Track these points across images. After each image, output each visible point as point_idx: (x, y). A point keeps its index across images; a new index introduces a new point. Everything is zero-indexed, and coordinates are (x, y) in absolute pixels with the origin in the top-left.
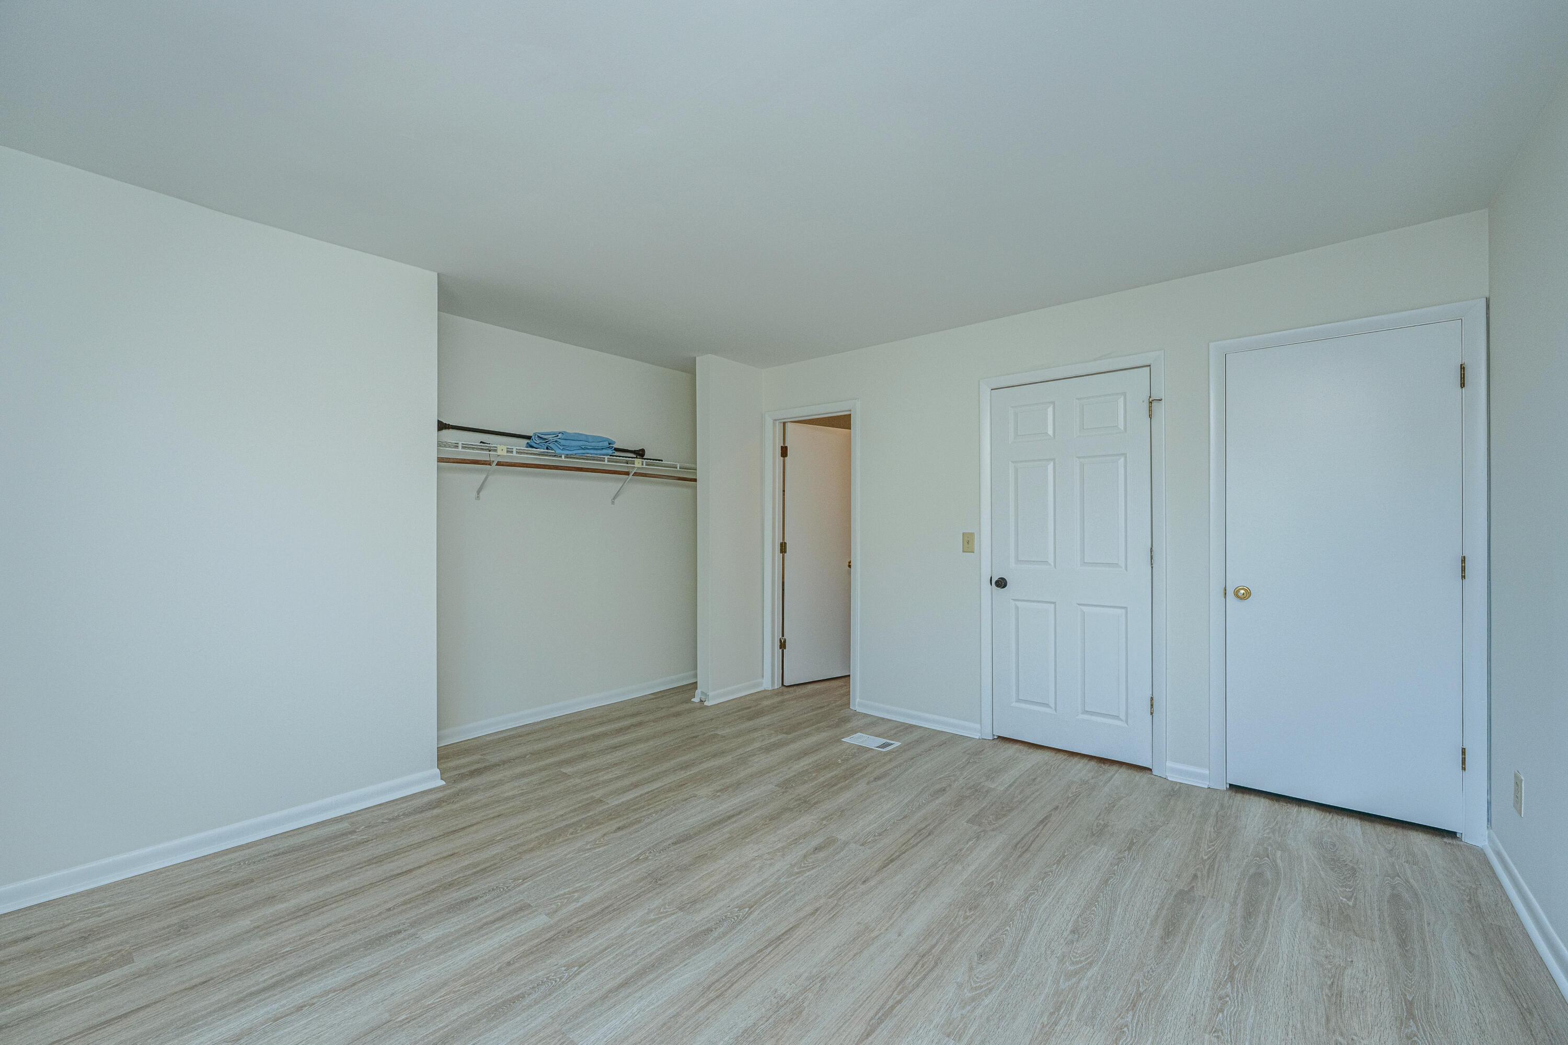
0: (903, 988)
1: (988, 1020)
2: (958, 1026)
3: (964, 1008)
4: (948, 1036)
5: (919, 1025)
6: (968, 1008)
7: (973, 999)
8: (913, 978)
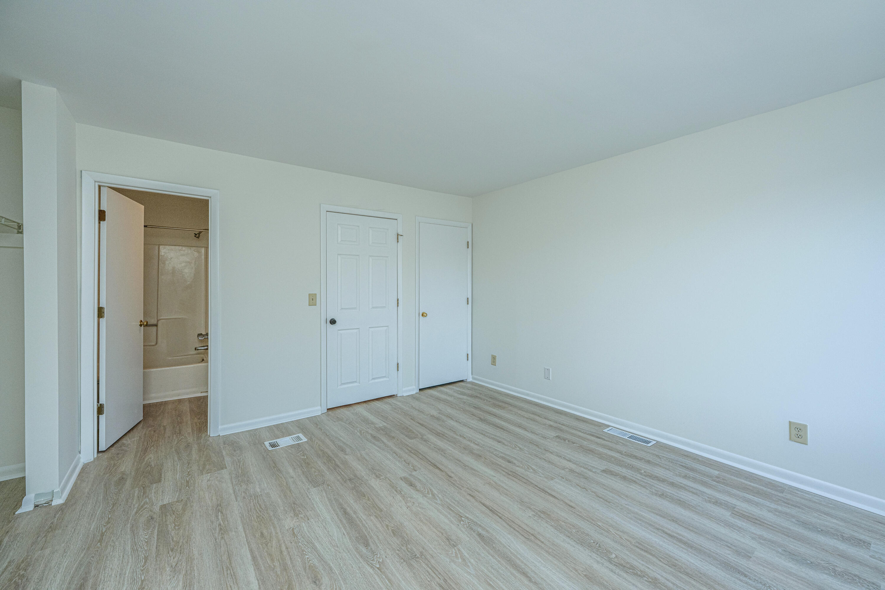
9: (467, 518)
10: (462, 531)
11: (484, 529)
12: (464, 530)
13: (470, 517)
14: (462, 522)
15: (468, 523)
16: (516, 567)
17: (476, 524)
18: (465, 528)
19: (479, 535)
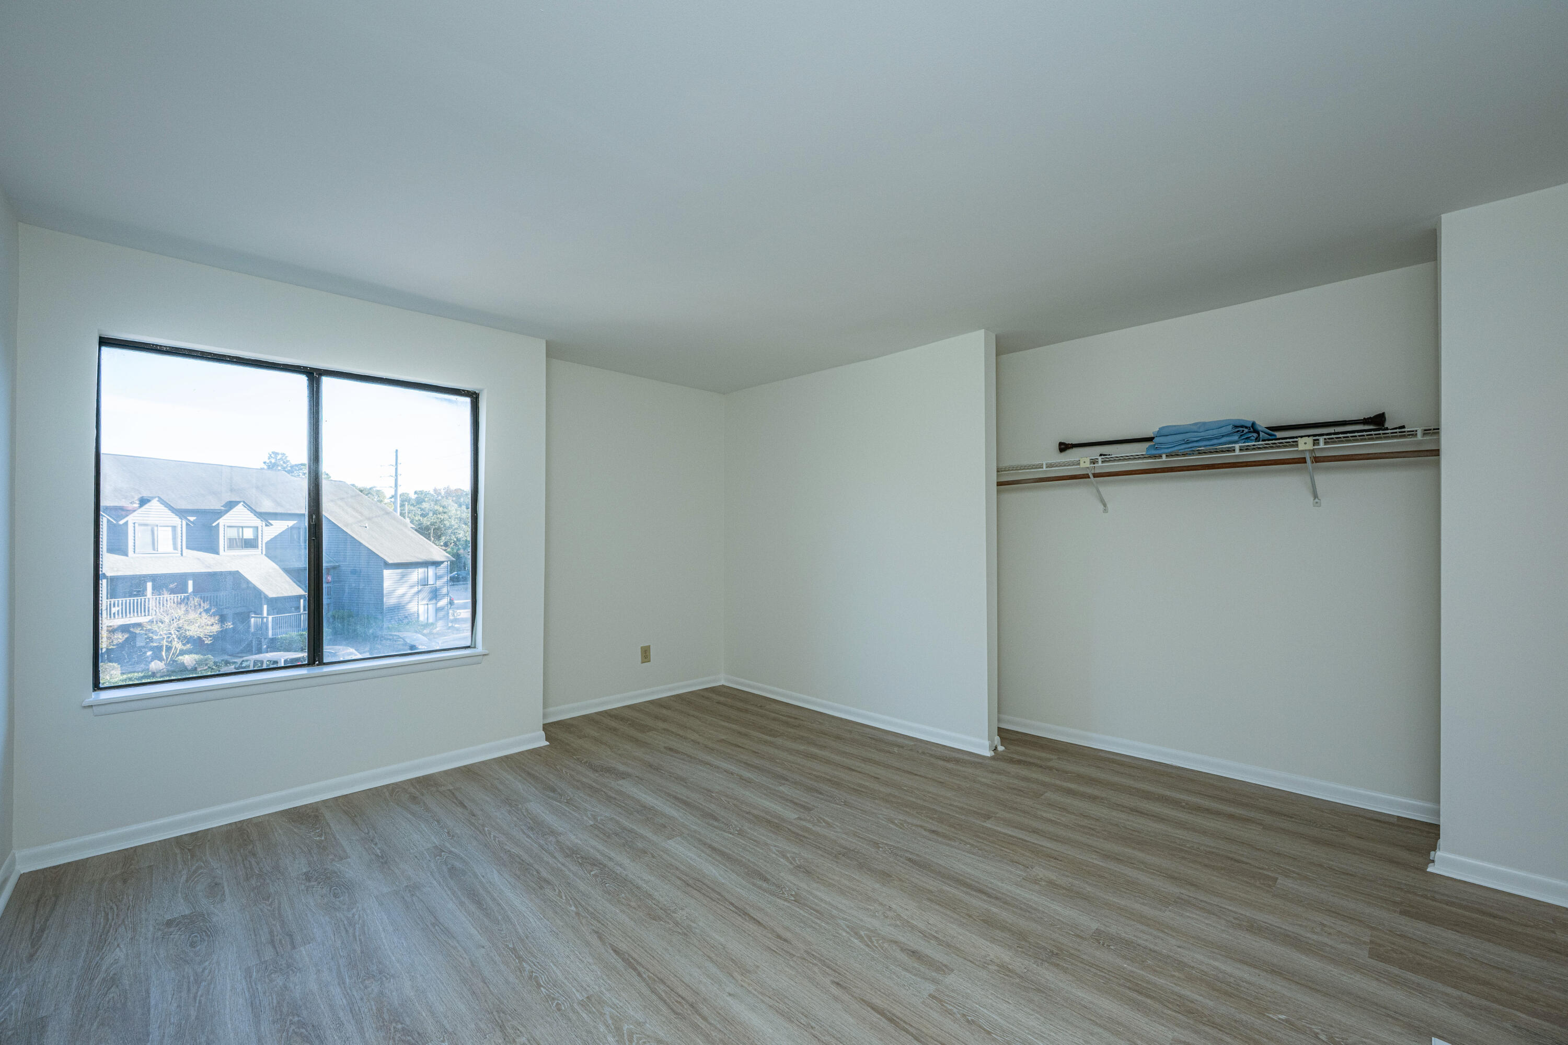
0: (655, 980)
1: (589, 1032)
2: (595, 1008)
3: (612, 1018)
4: (588, 998)
5: (609, 982)
6: (610, 1022)
7: (618, 1029)
8: (664, 991)
9: (786, 900)
10: (791, 883)
11: (760, 888)
12: (789, 883)
13: (782, 902)
14: (793, 893)
15: (783, 893)
16: (722, 854)
17: (773, 894)
18: (788, 886)
19: (766, 880)
